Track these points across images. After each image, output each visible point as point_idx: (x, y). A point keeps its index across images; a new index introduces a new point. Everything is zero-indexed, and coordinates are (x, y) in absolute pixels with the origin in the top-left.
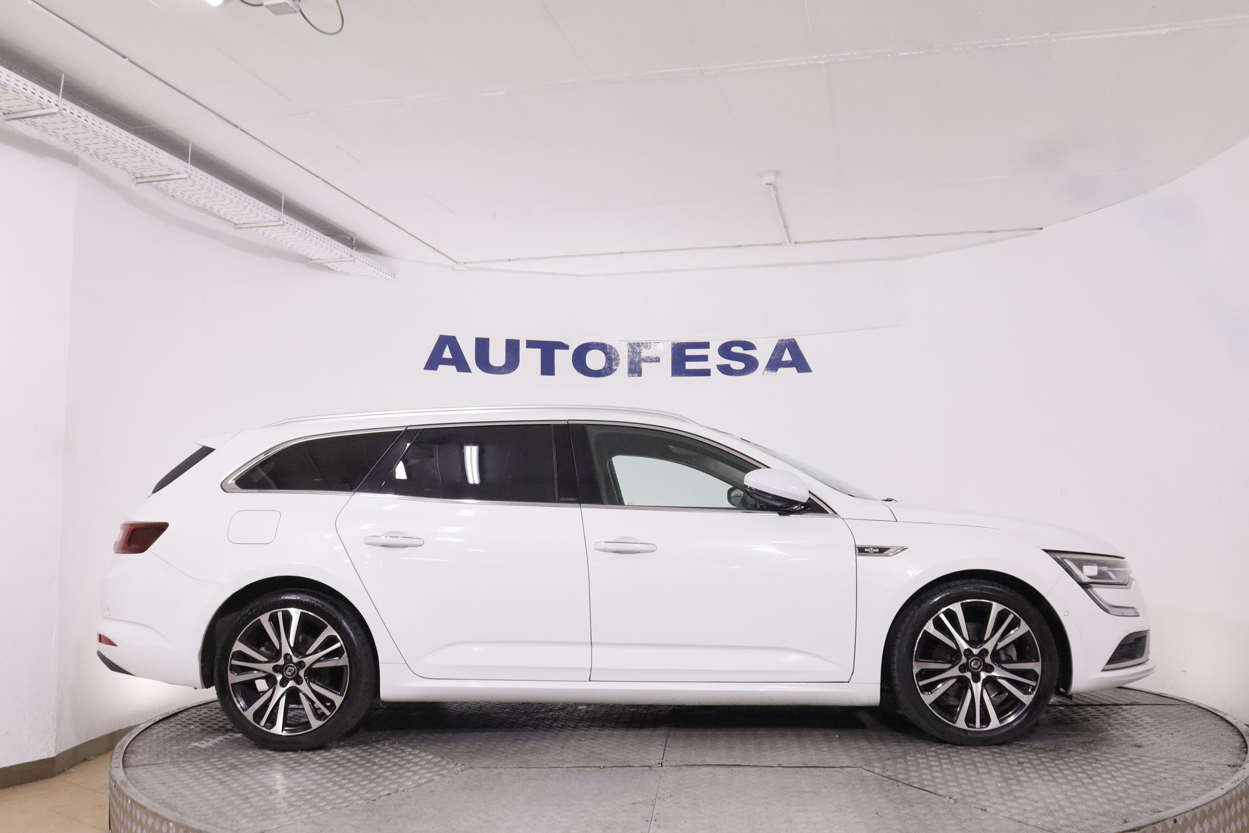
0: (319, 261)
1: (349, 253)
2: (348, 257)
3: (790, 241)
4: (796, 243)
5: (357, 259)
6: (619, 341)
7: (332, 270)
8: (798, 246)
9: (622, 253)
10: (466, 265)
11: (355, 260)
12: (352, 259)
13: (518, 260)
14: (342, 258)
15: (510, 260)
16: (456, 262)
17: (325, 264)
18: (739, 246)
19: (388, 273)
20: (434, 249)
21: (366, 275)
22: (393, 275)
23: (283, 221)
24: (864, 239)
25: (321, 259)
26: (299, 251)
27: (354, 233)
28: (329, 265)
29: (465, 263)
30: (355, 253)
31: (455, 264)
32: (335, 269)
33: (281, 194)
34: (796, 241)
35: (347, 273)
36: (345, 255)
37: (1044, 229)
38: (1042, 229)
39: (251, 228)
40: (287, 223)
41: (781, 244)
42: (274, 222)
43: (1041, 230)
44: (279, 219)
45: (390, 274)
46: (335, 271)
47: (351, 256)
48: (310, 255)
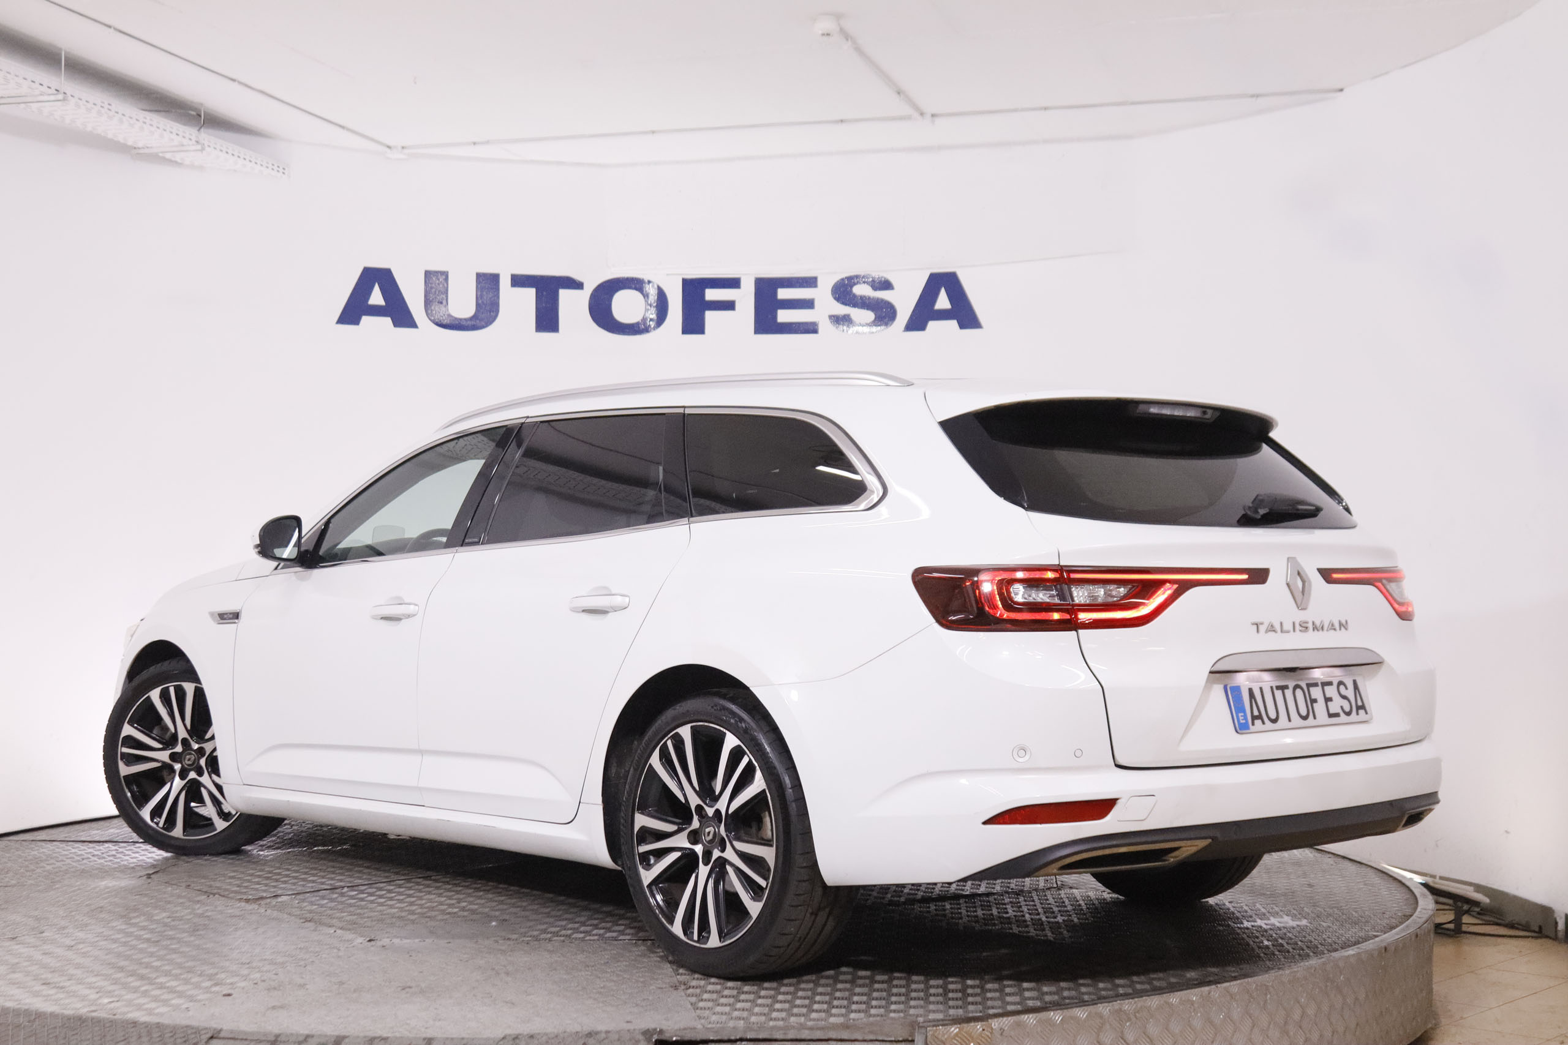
0: (146, 151)
1: (194, 138)
2: (193, 145)
3: (922, 114)
4: (933, 116)
5: (209, 146)
6: (667, 275)
7: (176, 162)
8: (938, 120)
9: (653, 132)
10: (406, 151)
11: (203, 149)
12: (199, 147)
13: (487, 142)
14: (183, 145)
15: (475, 144)
16: (389, 147)
17: (161, 155)
18: (842, 121)
19: (270, 166)
20: (342, 127)
21: (235, 171)
22: (281, 170)
23: (65, 93)
24: (1046, 109)
25: (151, 148)
26: (110, 136)
27: (202, 104)
28: (168, 156)
29: (403, 148)
30: (207, 136)
31: (388, 150)
32: (179, 161)
33: (61, 49)
34: (935, 111)
35: (201, 168)
36: (185, 142)
37: (1345, 90)
38: (1341, 90)
39: (19, 103)
40: (72, 96)
41: (908, 118)
42: (49, 95)
43: (1339, 94)
44: (56, 90)
45: (275, 167)
46: (181, 164)
47: (197, 142)
48: (130, 143)
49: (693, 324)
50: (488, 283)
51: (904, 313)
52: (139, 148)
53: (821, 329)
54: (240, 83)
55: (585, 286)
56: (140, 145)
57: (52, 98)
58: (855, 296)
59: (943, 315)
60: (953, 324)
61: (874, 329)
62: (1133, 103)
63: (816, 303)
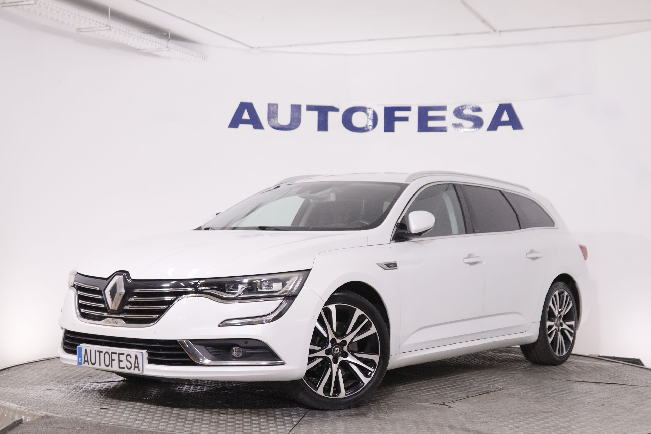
0: (145, 51)
1: (165, 45)
2: (165, 48)
3: (495, 31)
4: (500, 31)
5: (172, 48)
6: (378, 105)
8: (503, 34)
9: (371, 40)
10: (260, 49)
11: (169, 50)
12: (168, 49)
13: (296, 45)
14: (161, 48)
15: (290, 46)
16: (252, 48)
17: (151, 52)
18: (458, 34)
19: (199, 57)
20: (231, 39)
21: (183, 59)
22: (204, 58)
23: (110, 27)
24: (553, 28)
25: (146, 49)
26: (129, 44)
27: (169, 29)
28: (154, 53)
29: (258, 48)
30: (172, 44)
32: (159, 55)
33: (108, 7)
34: (501, 29)
35: (168, 58)
39: (90, 31)
40: (113, 28)
41: (489, 32)
42: (103, 27)
44: (107, 25)
45: (201, 57)
47: (167, 47)
48: (138, 47)
49: (389, 128)
50: (296, 109)
51: (487, 122)
52: (141, 50)
53: (448, 130)
54: (186, 20)
55: (340, 110)
56: (142, 48)
57: (105, 29)
58: (464, 115)
59: (505, 123)
60: (510, 127)
61: (473, 130)
62: (595, 25)
63: (446, 118)
